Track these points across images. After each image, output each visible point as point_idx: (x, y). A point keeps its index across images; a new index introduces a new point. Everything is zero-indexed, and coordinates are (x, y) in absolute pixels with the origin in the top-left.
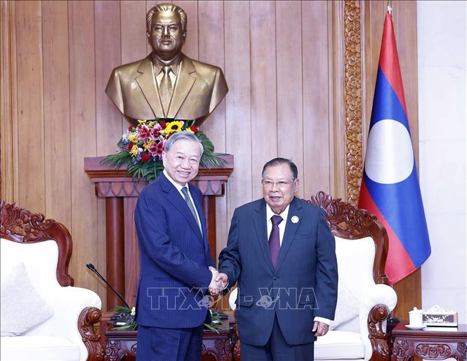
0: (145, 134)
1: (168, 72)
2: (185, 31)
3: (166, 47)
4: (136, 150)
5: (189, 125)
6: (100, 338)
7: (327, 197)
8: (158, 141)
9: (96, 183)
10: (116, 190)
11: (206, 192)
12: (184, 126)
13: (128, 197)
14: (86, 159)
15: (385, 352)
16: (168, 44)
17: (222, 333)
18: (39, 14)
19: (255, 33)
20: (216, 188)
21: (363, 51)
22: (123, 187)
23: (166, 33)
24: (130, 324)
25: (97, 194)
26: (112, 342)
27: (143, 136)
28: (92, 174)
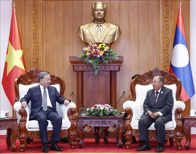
0: (92, 48)
1: (100, 26)
2: (106, 12)
3: (99, 17)
4: (88, 54)
5: (107, 45)
6: (75, 119)
7: (159, 70)
8: (96, 51)
9: (73, 66)
10: (81, 69)
11: (113, 70)
12: (105, 45)
13: (85, 71)
14: (70, 57)
15: (181, 125)
16: (100, 16)
17: (120, 118)
18: (53, 6)
19: (131, 14)
20: (117, 68)
21: (170, 20)
22: (83, 67)
23: (99, 12)
24: (86, 114)
25: (73, 70)
26: (80, 120)
27: (91, 49)
28: (72, 62)
